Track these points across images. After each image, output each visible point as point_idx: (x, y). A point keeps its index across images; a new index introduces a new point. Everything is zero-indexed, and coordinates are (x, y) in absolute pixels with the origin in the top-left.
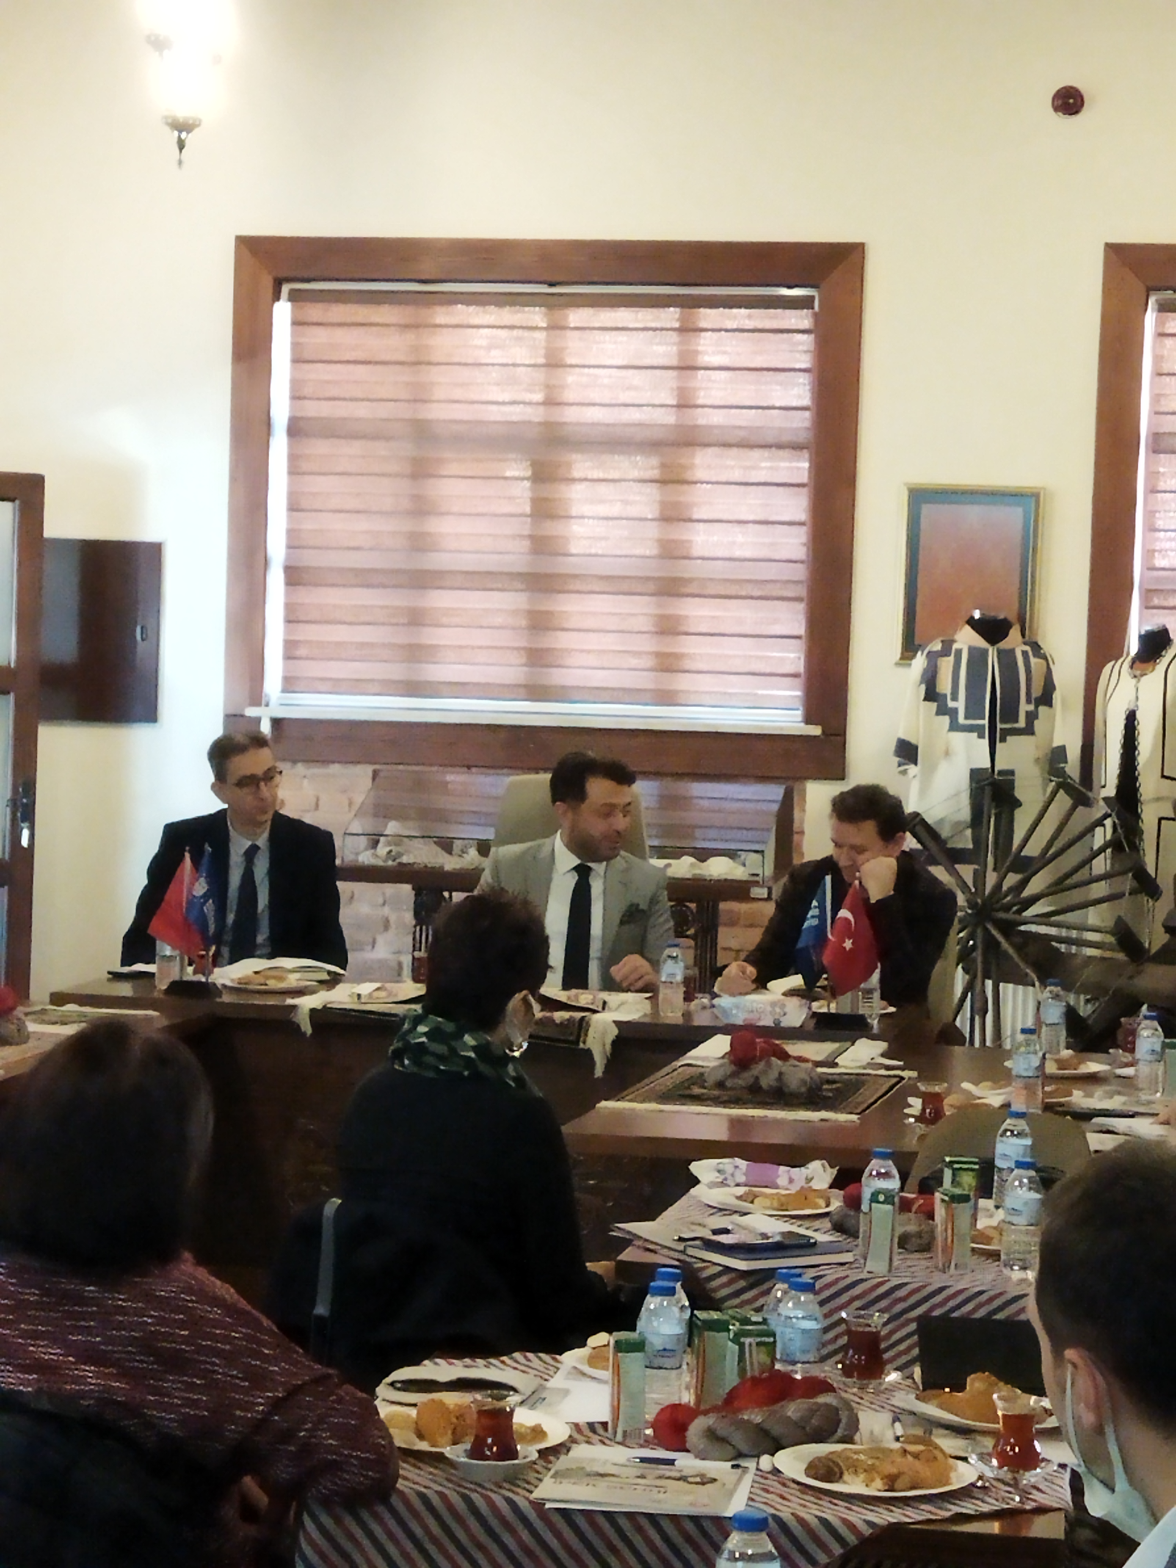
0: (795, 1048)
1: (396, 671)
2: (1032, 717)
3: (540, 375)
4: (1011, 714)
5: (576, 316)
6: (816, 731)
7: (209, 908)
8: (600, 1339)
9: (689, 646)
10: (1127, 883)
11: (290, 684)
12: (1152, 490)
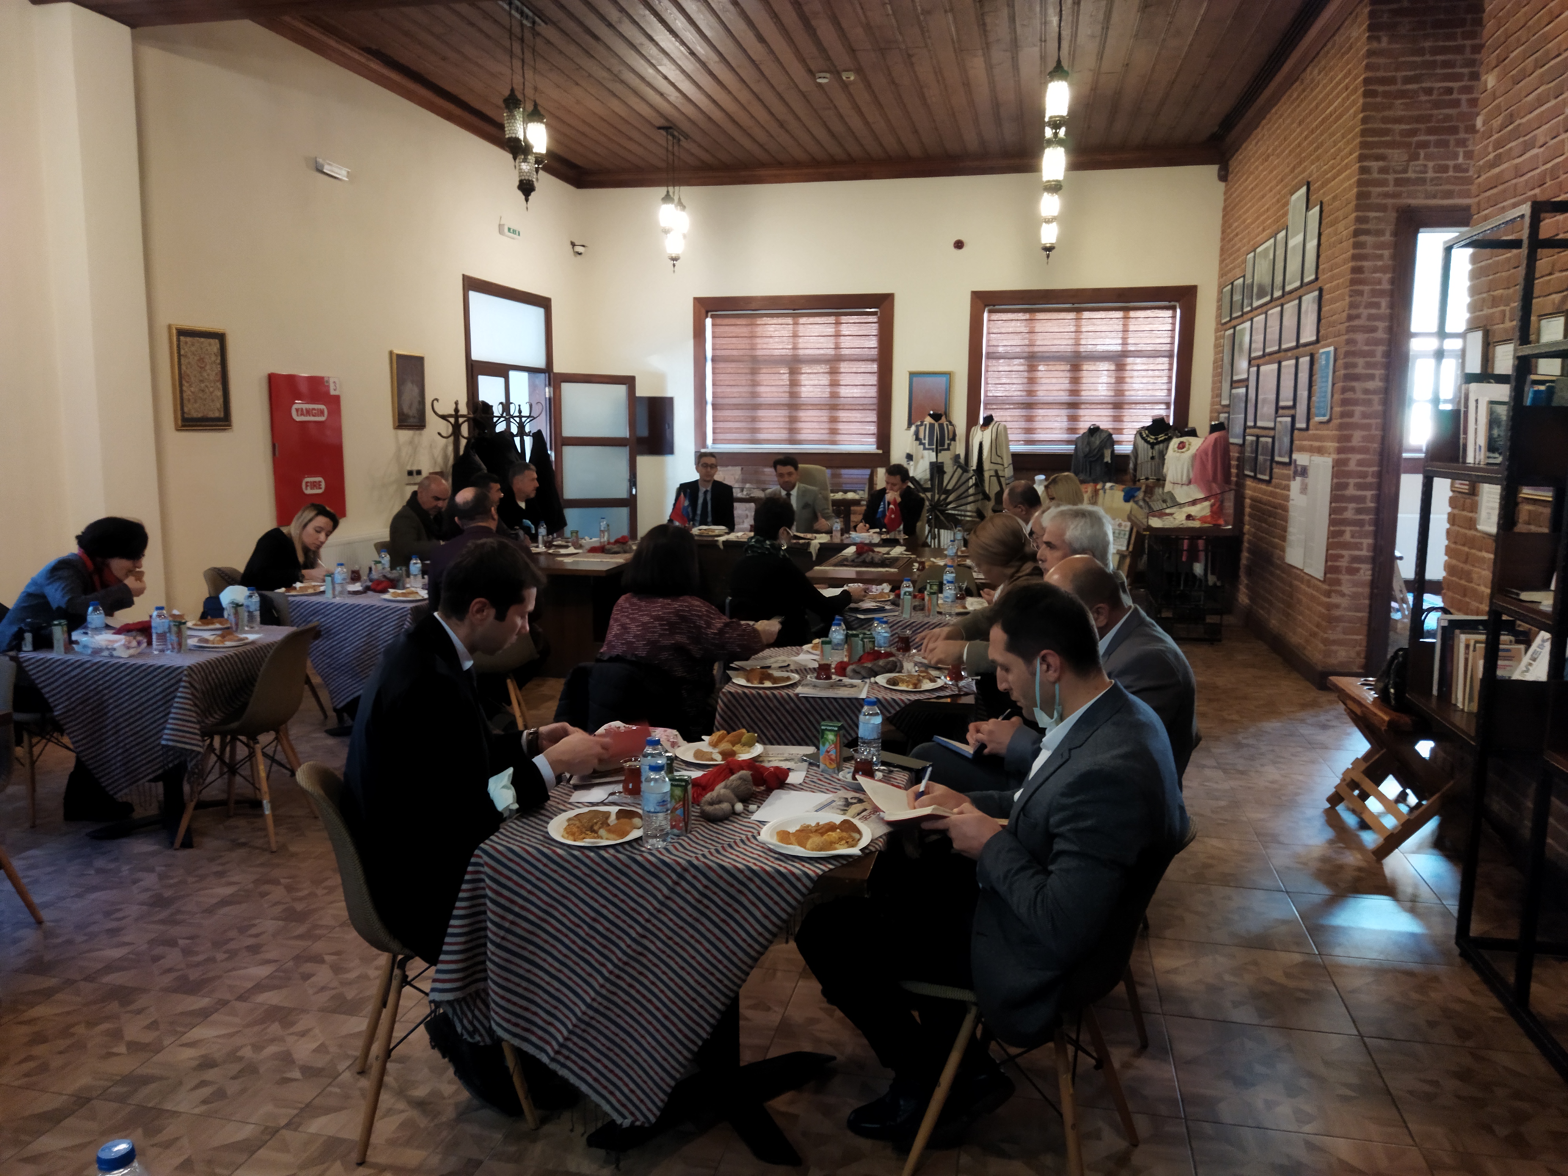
0: (877, 549)
1: (747, 436)
2: (949, 445)
3: (791, 340)
4: (943, 444)
5: (803, 320)
6: (880, 452)
7: (690, 509)
8: (816, 641)
9: (841, 426)
10: (980, 496)
11: (715, 441)
12: (987, 371)
